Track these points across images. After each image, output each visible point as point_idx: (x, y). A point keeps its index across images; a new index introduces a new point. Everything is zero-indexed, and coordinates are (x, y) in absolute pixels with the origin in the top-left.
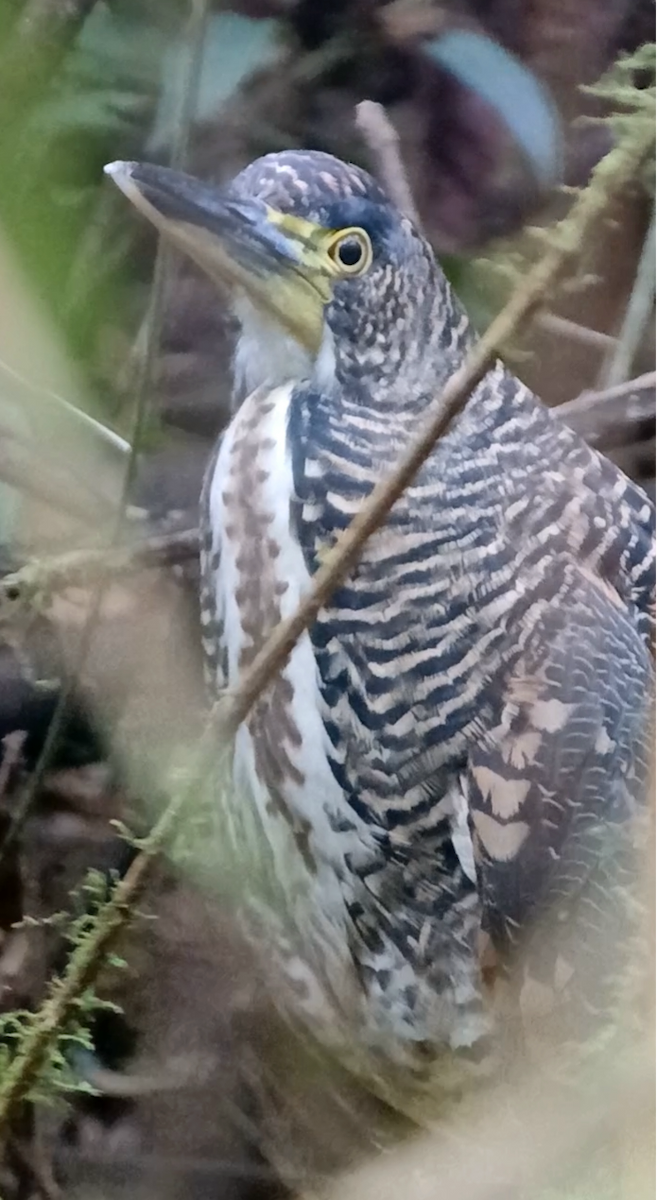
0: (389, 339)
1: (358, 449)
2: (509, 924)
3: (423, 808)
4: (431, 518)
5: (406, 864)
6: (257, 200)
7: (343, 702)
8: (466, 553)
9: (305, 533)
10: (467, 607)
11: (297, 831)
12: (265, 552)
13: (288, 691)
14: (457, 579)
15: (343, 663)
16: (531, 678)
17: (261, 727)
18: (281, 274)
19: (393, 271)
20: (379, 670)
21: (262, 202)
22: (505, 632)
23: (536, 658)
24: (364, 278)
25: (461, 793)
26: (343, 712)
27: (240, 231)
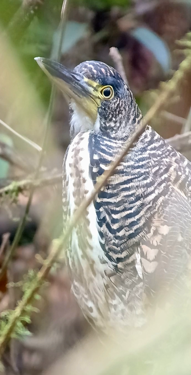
0: (117, 119)
1: (109, 151)
2: (152, 291)
3: (127, 257)
4: (130, 172)
5: (122, 274)
6: (81, 74)
7: (104, 226)
8: (141, 182)
9: (94, 176)
10: (141, 198)
11: (90, 263)
12: (82, 181)
13: (88, 222)
14: (138, 190)
15: (104, 214)
16: (159, 219)
17: (80, 233)
18: (86, 97)
19: (120, 100)
20: (115, 216)
21: (83, 75)
22: (152, 205)
23: (161, 214)
24: (111, 101)
25: (138, 253)
26: (104, 228)
27: (74, 82)
